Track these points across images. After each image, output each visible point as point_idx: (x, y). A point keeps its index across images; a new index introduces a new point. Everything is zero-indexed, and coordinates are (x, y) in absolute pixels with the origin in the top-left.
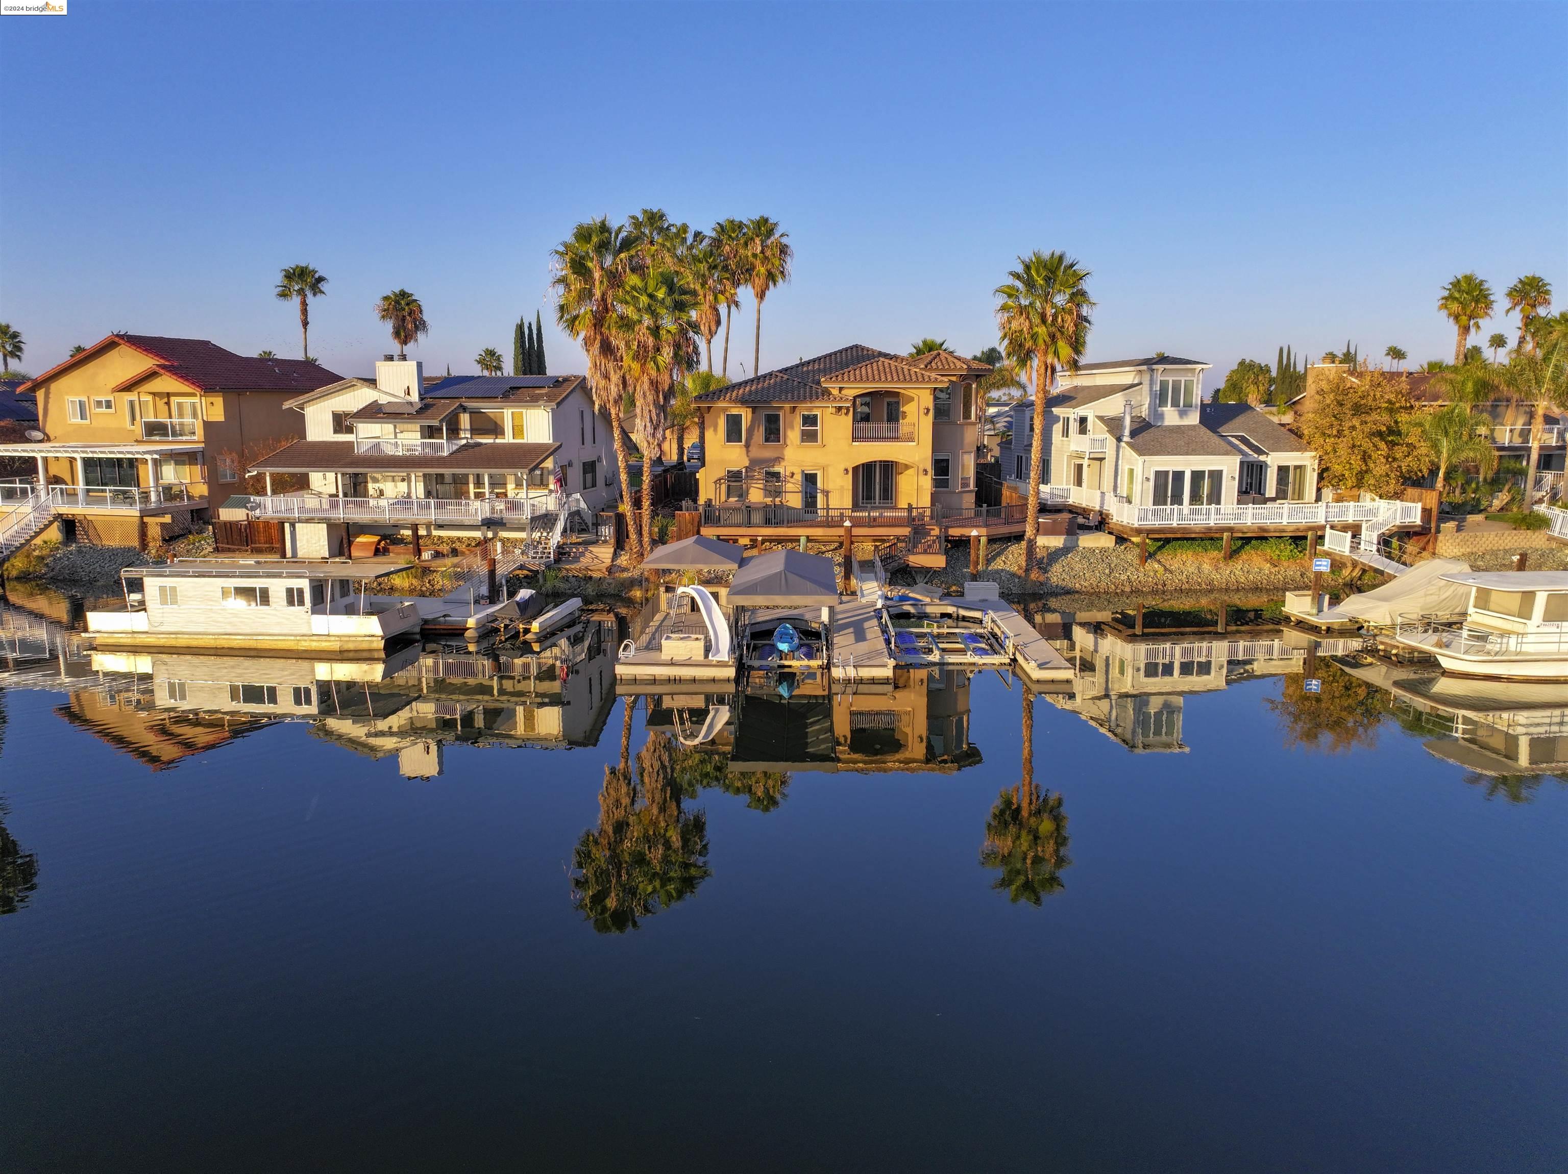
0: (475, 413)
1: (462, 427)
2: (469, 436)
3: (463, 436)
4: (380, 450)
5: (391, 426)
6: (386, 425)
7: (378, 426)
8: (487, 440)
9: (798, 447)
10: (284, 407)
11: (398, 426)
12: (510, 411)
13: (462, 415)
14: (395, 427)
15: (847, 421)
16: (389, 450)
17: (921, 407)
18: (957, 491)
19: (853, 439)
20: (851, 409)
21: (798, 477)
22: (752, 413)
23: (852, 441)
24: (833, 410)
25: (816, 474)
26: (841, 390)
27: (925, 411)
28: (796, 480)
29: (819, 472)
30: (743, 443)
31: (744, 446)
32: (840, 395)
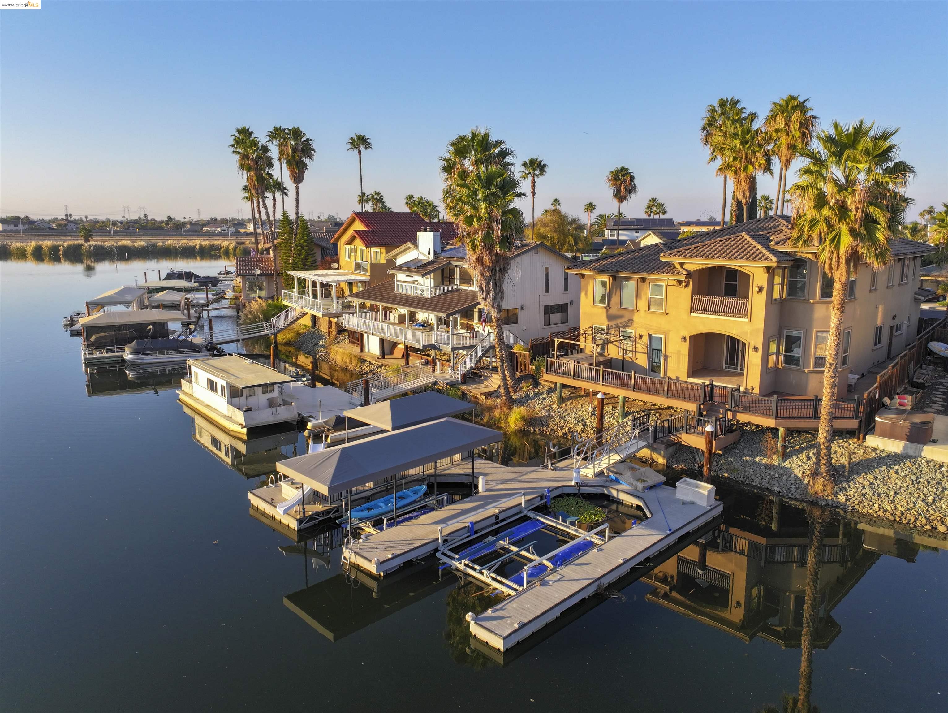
0: (461, 268)
1: (456, 277)
2: (458, 283)
8: (465, 287)
9: (647, 312)
15: (687, 293)
17: (755, 285)
18: (806, 371)
19: (691, 310)
20: (691, 283)
21: (645, 339)
22: (613, 280)
23: (691, 312)
24: (675, 283)
25: (661, 338)
26: (682, 264)
27: (757, 289)
28: (644, 342)
29: (663, 336)
30: (605, 305)
31: (605, 308)
32: (681, 269)
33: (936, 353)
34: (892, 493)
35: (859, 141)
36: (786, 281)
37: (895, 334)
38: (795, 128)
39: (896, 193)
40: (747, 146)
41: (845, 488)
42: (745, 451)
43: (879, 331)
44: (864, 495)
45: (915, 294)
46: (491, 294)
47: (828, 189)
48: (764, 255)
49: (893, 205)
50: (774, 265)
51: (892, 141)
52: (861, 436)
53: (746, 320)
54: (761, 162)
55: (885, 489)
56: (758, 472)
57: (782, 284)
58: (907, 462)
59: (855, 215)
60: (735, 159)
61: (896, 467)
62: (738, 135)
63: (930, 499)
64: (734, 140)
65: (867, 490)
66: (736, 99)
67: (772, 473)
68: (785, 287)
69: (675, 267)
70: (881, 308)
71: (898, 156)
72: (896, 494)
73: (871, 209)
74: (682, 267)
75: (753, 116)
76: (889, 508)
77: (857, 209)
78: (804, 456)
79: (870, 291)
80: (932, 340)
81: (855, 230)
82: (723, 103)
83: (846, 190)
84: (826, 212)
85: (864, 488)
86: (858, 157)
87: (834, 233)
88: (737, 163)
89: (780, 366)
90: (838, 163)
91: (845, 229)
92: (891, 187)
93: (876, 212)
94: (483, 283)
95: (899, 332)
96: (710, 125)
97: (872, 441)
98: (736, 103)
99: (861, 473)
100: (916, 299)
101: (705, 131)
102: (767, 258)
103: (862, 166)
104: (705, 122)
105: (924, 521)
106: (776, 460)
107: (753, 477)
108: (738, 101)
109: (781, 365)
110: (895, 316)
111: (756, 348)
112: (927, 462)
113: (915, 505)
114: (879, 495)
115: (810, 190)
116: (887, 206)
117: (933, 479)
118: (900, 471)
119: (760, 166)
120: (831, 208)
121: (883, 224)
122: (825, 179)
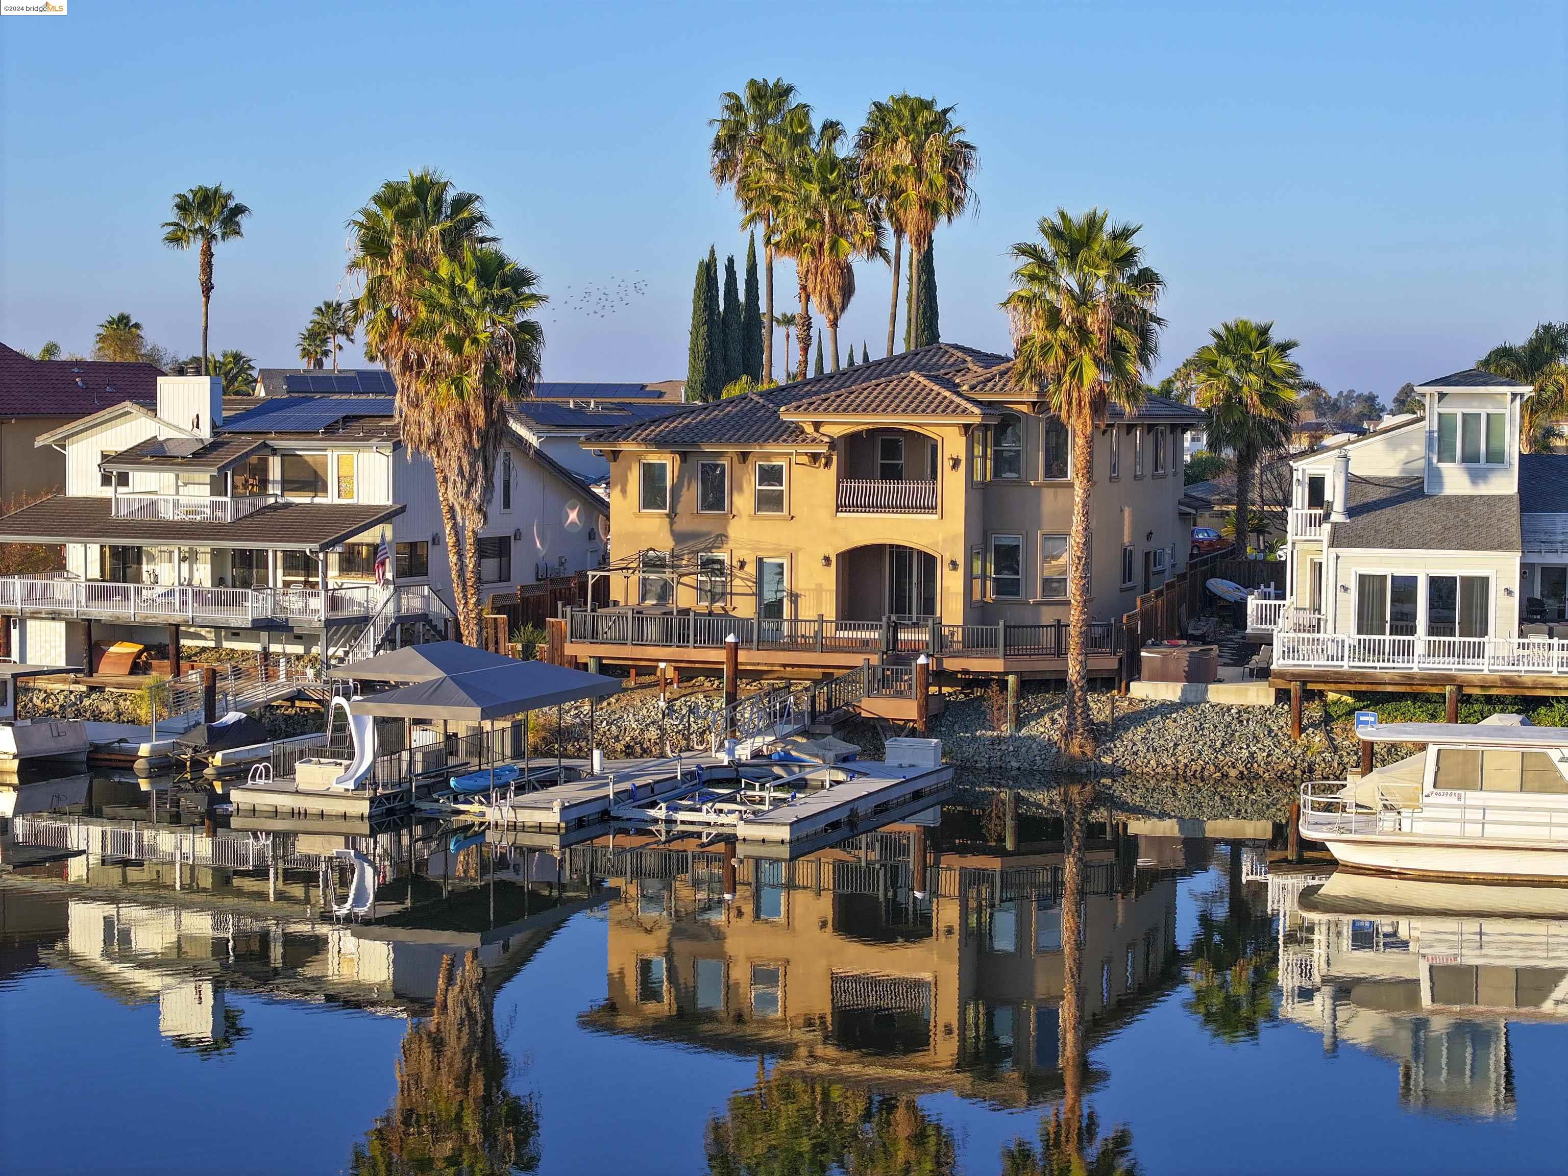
0: (287, 456)
1: (271, 478)
2: (279, 493)
3: (271, 492)
4: (155, 513)
5: (172, 476)
6: (166, 474)
7: (154, 475)
8: (301, 499)
9: (753, 517)
10: (37, 444)
11: (181, 474)
12: (335, 454)
13: (271, 458)
14: (177, 477)
15: (828, 477)
16: (168, 513)
17: (947, 456)
18: (1031, 601)
19: (838, 507)
20: (835, 458)
21: (751, 569)
22: (682, 461)
23: (837, 511)
24: (805, 459)
25: (781, 566)
26: (817, 425)
27: (951, 462)
28: (747, 573)
29: (786, 562)
30: (667, 511)
31: (668, 515)
32: (816, 435)
33: (1220, 598)
34: (1171, 744)
35: (1095, 239)
36: (989, 450)
37: (1153, 569)
38: (934, 167)
39: (1145, 311)
40: (834, 197)
41: (1110, 749)
42: (956, 727)
43: (1127, 556)
44: (1136, 753)
45: (1180, 503)
46: (479, 485)
47: (1063, 303)
48: (958, 406)
49: (1142, 326)
50: (977, 420)
51: (1135, 241)
52: (1123, 685)
53: (935, 517)
54: (867, 234)
55: (1162, 742)
56: (982, 749)
57: (984, 456)
58: (1189, 710)
59: (1097, 338)
60: (810, 224)
61: (1174, 715)
62: (810, 171)
63: (1218, 744)
64: (805, 184)
65: (1140, 747)
66: (786, 82)
67: (1004, 747)
68: (988, 462)
69: (803, 432)
70: (1127, 512)
71: (1144, 261)
72: (1176, 745)
73: (1118, 331)
74: (817, 430)
75: (832, 130)
76: (1169, 762)
77: (1101, 330)
78: (1047, 719)
79: (1111, 478)
80: (1214, 576)
81: (1101, 359)
82: (759, 92)
83: (1086, 305)
84: (1062, 334)
85: (1135, 744)
86: (1097, 260)
87: (1074, 364)
88: (815, 235)
89: (987, 599)
90: (1072, 267)
91: (1087, 359)
92: (1138, 301)
93: (1125, 336)
94: (465, 464)
95: (1159, 568)
96: (732, 138)
97: (1140, 690)
98: (785, 92)
99: (1129, 729)
100: (1183, 515)
101: (720, 153)
102: (964, 411)
103: (1102, 273)
104: (716, 130)
105: (1212, 768)
106: (1006, 729)
107: (976, 758)
108: (789, 89)
109: (990, 597)
110: (1151, 533)
111: (954, 565)
112: (1212, 706)
113: (1201, 754)
114: (1155, 750)
115: (1038, 303)
116: (1136, 327)
117: (1220, 723)
118: (1178, 719)
119: (864, 241)
120: (1067, 329)
121: (1134, 352)
122: (1057, 288)
